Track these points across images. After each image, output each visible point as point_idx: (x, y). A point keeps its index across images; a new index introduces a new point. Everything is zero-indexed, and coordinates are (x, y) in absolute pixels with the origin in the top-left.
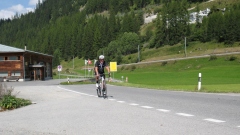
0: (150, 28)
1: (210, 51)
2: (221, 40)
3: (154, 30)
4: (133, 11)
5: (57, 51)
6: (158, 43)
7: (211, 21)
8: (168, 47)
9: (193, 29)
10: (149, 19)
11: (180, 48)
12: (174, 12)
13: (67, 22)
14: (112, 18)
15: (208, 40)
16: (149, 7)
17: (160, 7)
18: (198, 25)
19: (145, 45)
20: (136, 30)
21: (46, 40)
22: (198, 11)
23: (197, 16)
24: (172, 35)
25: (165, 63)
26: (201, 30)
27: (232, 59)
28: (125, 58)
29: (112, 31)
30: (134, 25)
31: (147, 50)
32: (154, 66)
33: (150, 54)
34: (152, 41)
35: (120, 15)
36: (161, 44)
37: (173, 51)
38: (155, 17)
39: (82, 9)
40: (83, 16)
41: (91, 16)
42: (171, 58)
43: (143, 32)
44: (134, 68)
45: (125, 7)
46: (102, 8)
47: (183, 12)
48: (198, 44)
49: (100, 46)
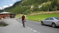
1: (42, 13)
2: (44, 11)
3: (33, 9)
4: (29, 6)
5: (16, 13)
6: (33, 11)
8: (35, 12)
10: (32, 7)
11: (37, 12)
12: (36, 6)
13: (18, 8)
14: (26, 7)
15: (42, 11)
16: (32, 5)
17: (34, 5)
18: (40, 8)
19: (31, 11)
20: (30, 9)
21: (14, 11)
22: (40, 6)
23: (40, 7)
24: (36, 10)
25: (35, 15)
26: (40, 9)
27: (46, 14)
28: (28, 14)
29: (25, 9)
30: (29, 8)
31: (32, 12)
33: (32, 13)
35: (27, 6)
36: (34, 11)
37: (36, 13)
38: (33, 7)
39: (20, 5)
40: (21, 7)
41: (22, 7)
42: (35, 14)
43: (31, 9)
44: (29, 15)
45: (28, 5)
46: (24, 5)
47: (38, 6)
48: (40, 11)
49: (23, 12)
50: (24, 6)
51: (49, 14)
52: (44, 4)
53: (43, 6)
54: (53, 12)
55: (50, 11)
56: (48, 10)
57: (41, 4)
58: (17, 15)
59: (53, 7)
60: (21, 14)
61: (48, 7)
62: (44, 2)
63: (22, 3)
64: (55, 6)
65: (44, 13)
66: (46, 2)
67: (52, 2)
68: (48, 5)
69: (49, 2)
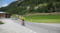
0: (28, 9)
1: (38, 14)
2: (40, 12)
3: (29, 10)
4: (25, 6)
5: (12, 13)
7: (38, 9)
9: (35, 10)
11: (33, 13)
12: (32, 7)
14: (22, 8)
15: (38, 12)
16: (28, 6)
17: (30, 6)
18: (36, 9)
19: (27, 12)
21: (10, 11)
22: (36, 7)
24: (32, 11)
25: (30, 16)
27: (41, 15)
28: (24, 14)
32: (28, 16)
33: (28, 14)
34: (28, 12)
35: (23, 7)
36: (30, 12)
39: (16, 6)
41: (18, 7)
43: (27, 10)
44: (25, 16)
47: (34, 7)
50: (21, 7)
51: (44, 15)
52: (40, 6)
53: (39, 7)
54: (49, 14)
55: (46, 12)
56: (44, 11)
57: (37, 5)
58: (13, 15)
59: (49, 9)
60: (17, 14)
61: (44, 8)
62: (40, 3)
63: (18, 3)
64: (51, 8)
65: (40, 14)
66: (43, 3)
67: (48, 4)
68: (44, 7)
69: (45, 3)
